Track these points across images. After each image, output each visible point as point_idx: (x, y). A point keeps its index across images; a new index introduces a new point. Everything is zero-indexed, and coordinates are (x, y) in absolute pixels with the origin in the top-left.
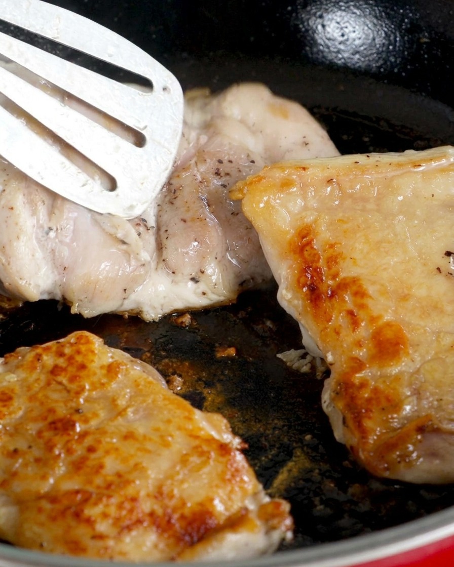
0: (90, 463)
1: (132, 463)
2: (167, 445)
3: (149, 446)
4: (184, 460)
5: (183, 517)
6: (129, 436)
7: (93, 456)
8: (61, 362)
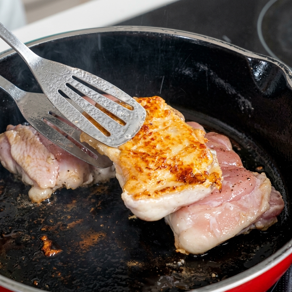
0: (151, 144)
1: (166, 147)
2: (181, 143)
3: (174, 142)
4: (186, 149)
5: (181, 169)
6: (168, 137)
7: (153, 142)
8: (149, 105)
